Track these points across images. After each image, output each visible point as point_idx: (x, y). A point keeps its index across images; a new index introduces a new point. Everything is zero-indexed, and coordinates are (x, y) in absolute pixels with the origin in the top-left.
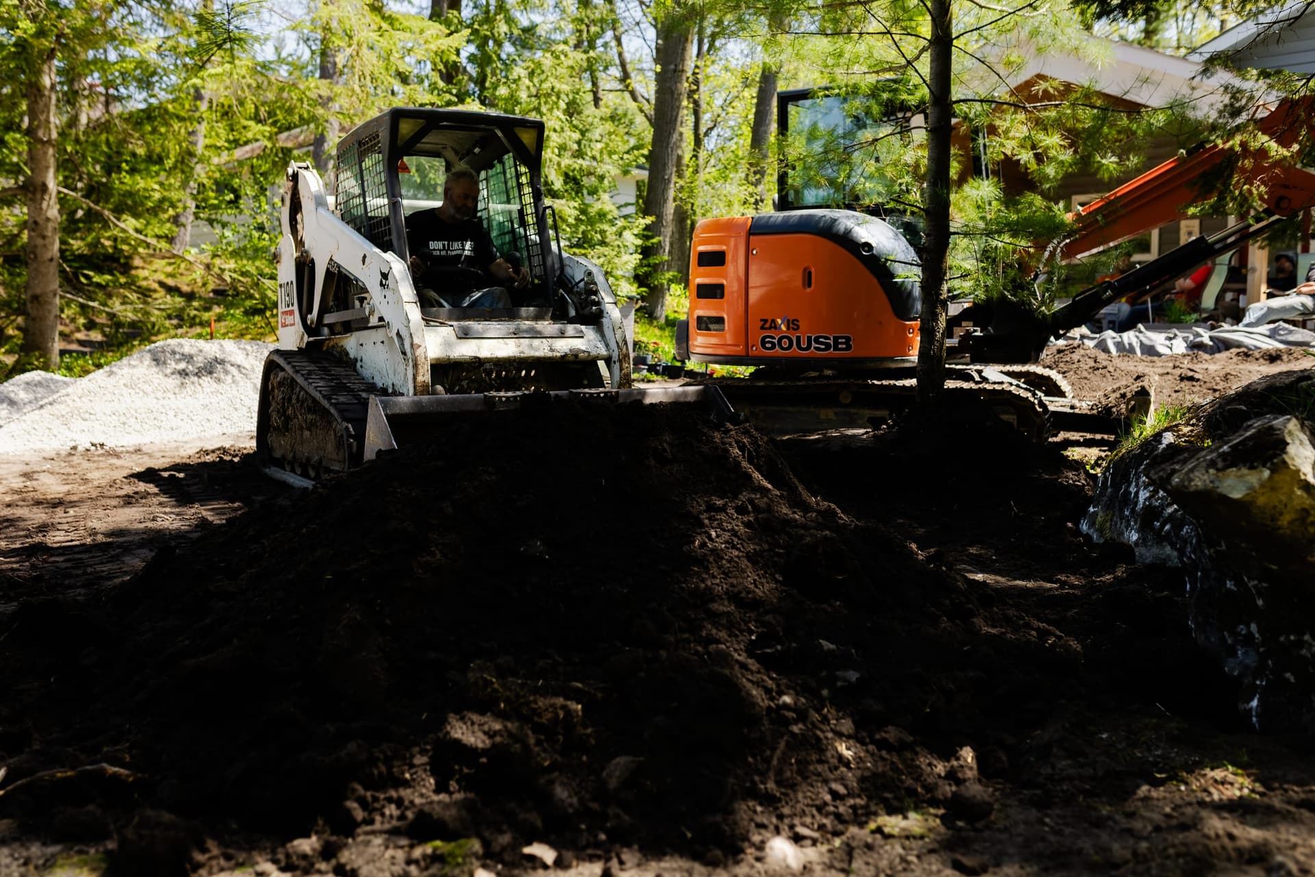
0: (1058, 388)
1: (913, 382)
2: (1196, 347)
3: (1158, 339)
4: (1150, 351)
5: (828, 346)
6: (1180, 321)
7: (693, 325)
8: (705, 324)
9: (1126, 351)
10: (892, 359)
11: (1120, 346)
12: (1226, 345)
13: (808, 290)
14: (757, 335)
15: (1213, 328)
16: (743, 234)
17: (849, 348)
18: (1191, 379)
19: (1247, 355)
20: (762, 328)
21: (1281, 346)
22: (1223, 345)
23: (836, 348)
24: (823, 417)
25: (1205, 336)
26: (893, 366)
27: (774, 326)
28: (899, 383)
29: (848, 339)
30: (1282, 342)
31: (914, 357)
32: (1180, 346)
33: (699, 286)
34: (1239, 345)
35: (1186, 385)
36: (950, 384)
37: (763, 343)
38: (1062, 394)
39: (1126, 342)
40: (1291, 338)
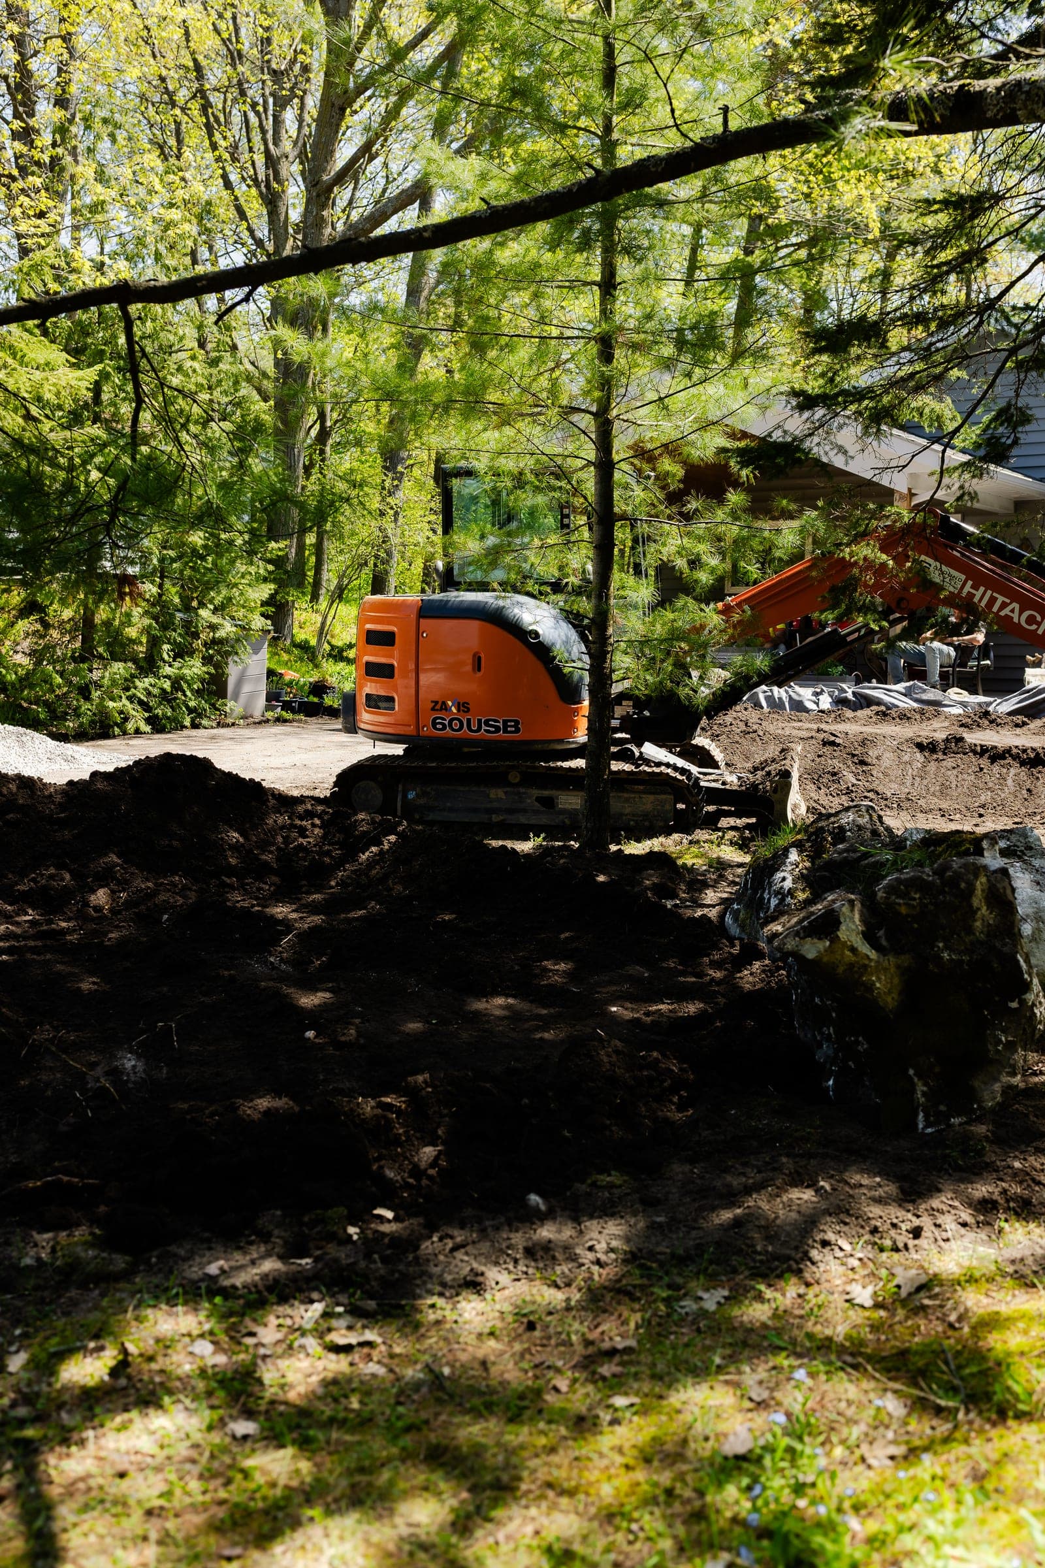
0: (712, 757)
1: (580, 763)
2: (841, 702)
3: (805, 693)
4: (798, 706)
5: (498, 729)
6: (828, 674)
7: (361, 700)
8: (373, 702)
9: (776, 705)
10: (561, 741)
11: (770, 699)
12: (868, 702)
13: (479, 674)
14: (427, 717)
15: (858, 682)
16: (414, 616)
17: (517, 730)
18: (833, 744)
19: (885, 714)
20: (433, 709)
21: (915, 705)
22: (865, 702)
23: (505, 731)
24: (492, 796)
25: (849, 690)
26: (560, 747)
27: (444, 707)
28: (566, 764)
29: (517, 722)
30: (916, 700)
31: (581, 736)
32: (826, 702)
33: (368, 664)
34: (879, 702)
35: (827, 750)
36: (616, 766)
37: (434, 724)
38: (716, 766)
39: (776, 695)
40: (925, 697)
